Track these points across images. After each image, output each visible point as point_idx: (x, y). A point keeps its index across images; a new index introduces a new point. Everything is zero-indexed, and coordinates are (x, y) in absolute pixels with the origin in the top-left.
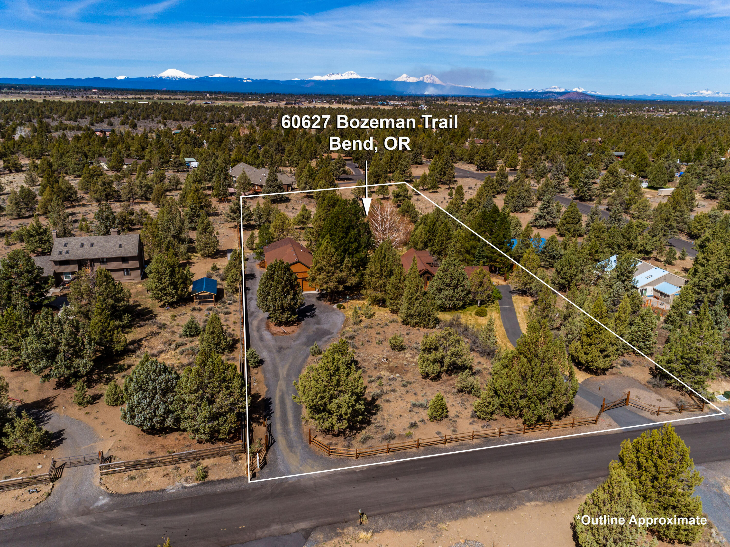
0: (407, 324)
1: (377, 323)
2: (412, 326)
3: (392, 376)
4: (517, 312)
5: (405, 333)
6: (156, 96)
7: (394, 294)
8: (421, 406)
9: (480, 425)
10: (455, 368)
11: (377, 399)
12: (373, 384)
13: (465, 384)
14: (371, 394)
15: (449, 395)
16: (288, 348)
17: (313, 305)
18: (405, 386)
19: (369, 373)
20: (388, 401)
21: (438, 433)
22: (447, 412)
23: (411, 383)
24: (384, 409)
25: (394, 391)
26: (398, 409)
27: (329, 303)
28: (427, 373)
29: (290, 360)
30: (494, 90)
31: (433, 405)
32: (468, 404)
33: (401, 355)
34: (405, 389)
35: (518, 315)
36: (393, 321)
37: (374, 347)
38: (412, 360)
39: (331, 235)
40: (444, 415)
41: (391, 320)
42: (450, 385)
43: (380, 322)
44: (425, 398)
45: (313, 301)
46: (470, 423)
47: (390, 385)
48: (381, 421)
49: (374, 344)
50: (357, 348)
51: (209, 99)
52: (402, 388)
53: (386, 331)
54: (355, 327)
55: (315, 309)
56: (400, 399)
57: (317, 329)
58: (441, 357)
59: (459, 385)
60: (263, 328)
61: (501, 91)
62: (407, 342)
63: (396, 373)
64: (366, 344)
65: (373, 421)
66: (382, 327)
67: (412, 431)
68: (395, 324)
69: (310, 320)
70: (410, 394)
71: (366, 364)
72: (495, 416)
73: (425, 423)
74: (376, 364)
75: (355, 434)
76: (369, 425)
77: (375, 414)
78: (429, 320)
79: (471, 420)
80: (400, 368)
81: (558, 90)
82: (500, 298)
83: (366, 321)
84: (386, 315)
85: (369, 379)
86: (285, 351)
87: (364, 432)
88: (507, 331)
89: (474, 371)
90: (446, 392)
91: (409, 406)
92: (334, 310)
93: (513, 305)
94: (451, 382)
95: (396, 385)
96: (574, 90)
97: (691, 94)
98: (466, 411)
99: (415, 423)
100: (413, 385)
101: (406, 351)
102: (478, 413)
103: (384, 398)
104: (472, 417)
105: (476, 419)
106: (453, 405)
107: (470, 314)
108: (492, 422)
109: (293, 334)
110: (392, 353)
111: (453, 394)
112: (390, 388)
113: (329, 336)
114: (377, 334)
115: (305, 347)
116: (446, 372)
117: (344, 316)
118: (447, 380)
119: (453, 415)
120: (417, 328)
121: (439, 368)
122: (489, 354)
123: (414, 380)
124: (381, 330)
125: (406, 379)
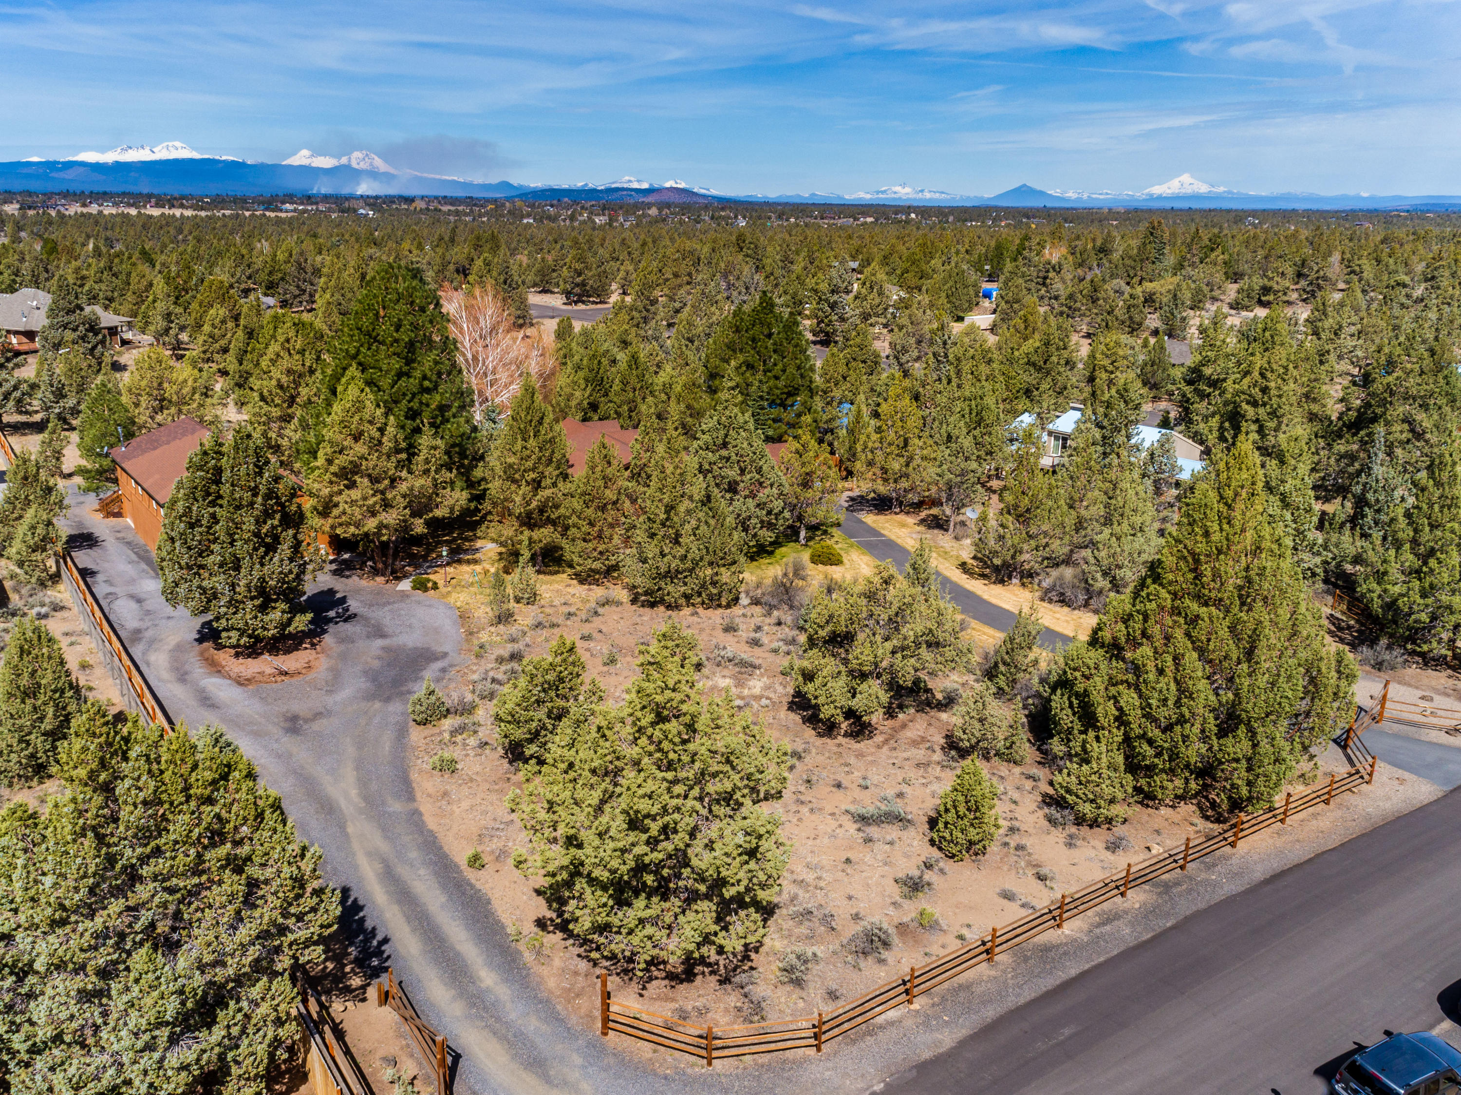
0: (653, 605)
2: (671, 608)
8: (884, 818)
9: (1098, 844)
16: (318, 715)
17: (333, 591)
21: (1007, 895)
23: (799, 756)
27: (380, 579)
29: (351, 751)
30: (506, 185)
34: (795, 776)
39: (363, 367)
41: (595, 600)
42: (915, 743)
45: (326, 580)
46: (1067, 846)
55: (344, 599)
57: (387, 649)
60: (197, 668)
61: (520, 187)
67: (924, 905)
69: (346, 628)
70: (822, 789)
73: (940, 872)
76: (774, 912)
81: (635, 185)
82: (836, 524)
86: (316, 726)
91: (850, 824)
92: (404, 595)
93: (883, 535)
94: (910, 734)
96: (668, 185)
97: (878, 192)
99: (914, 877)
100: (809, 761)
104: (1054, 824)
105: (1073, 830)
109: (311, 675)
113: (439, 665)
115: (377, 705)
118: (897, 731)
120: (688, 611)
123: (800, 745)
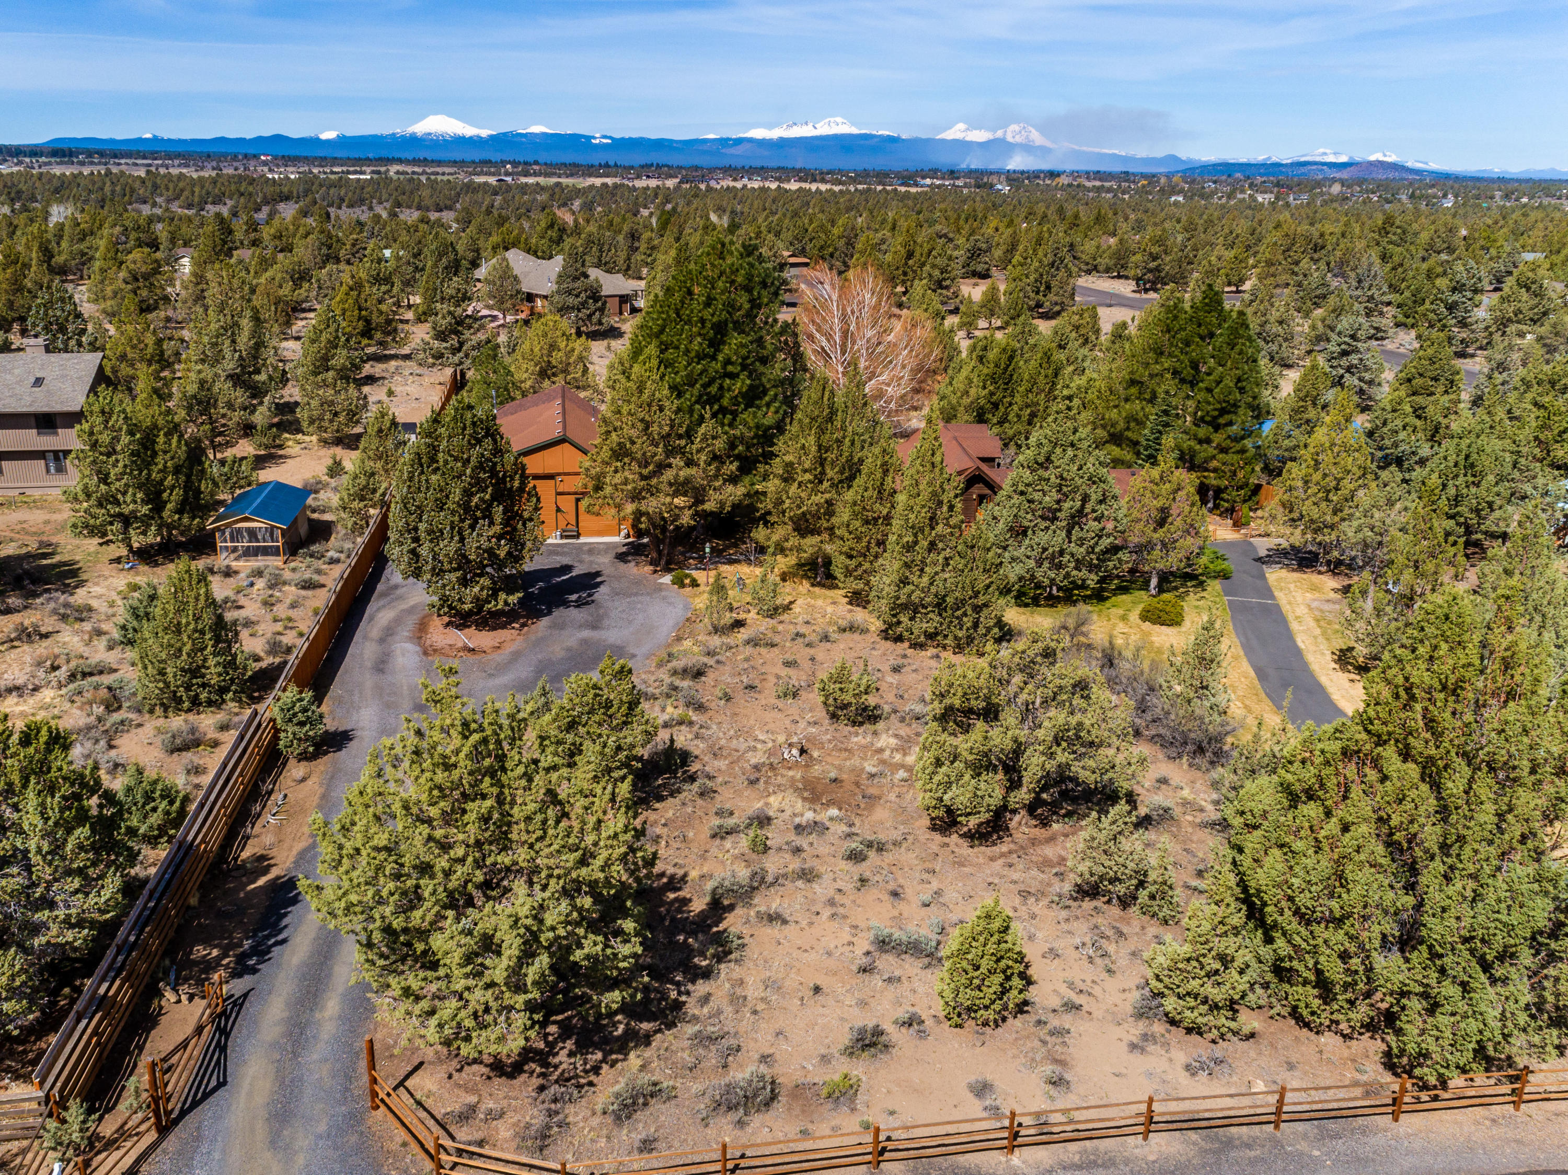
0: (899, 639)
1: (792, 629)
2: (915, 646)
3: (809, 815)
4: (1290, 617)
5: (886, 668)
6: (393, 169)
7: (859, 539)
8: (914, 948)
9: (1180, 1057)
10: (1064, 794)
11: (731, 908)
12: (728, 844)
13: (1111, 866)
14: (709, 886)
15: (1039, 908)
17: (598, 574)
18: (855, 857)
19: (725, 798)
20: (774, 918)
21: (982, 1089)
22: (1029, 982)
23: (881, 848)
24: (753, 952)
25: (808, 875)
26: (812, 957)
27: (650, 569)
28: (949, 811)
30: (1172, 159)
31: (962, 953)
32: (1119, 952)
33: (860, 737)
34: (856, 870)
35: (1294, 626)
36: (852, 628)
37: (765, 708)
38: (898, 757)
40: (1013, 997)
41: (843, 623)
42: (1045, 864)
43: (803, 629)
44: (935, 915)
45: (604, 562)
46: (1133, 1047)
47: (798, 850)
48: (728, 1010)
49: (769, 695)
50: (700, 707)
51: (507, 174)
52: (844, 865)
53: (820, 656)
54: (716, 641)
55: (598, 585)
56: (826, 913)
57: (585, 642)
58: (1009, 745)
59: (1083, 868)
60: (405, 631)
61: (1190, 161)
62: (890, 697)
63: (830, 803)
64: (740, 697)
65: (692, 1008)
66: (809, 645)
67: (859, 1069)
68: (856, 636)
69: (573, 613)
70: (872, 894)
71: (722, 764)
72: (1248, 1021)
73: (922, 1034)
74: (757, 768)
75: (596, 1070)
76: (671, 1025)
77: (707, 974)
78: (976, 625)
79: (1135, 1030)
80: (848, 786)
81: (1331, 159)
82: (1224, 576)
83: (757, 624)
84: (830, 609)
85: (717, 822)
87: (634, 1060)
88: (1261, 674)
89: (1143, 811)
90: (1025, 894)
91: (864, 944)
92: (660, 588)
93: (1273, 597)
94: (1050, 851)
95: (824, 850)
96: (1373, 158)
98: (1112, 984)
99: (878, 1032)
100: (889, 857)
101: (881, 725)
102: (1170, 1004)
103: (764, 902)
104: (1140, 1014)
105: (1159, 1027)
106: (1053, 953)
107: (1124, 618)
108: (1234, 1046)
109: (495, 656)
110: (826, 731)
111: (1058, 902)
112: (795, 864)
114: (788, 664)
116: (1031, 809)
117: (686, 607)
118: (1034, 842)
119: (1055, 1002)
120: (931, 651)
121: (999, 793)
122: (1200, 750)
123: (896, 835)
124: (801, 653)
125: (865, 830)
